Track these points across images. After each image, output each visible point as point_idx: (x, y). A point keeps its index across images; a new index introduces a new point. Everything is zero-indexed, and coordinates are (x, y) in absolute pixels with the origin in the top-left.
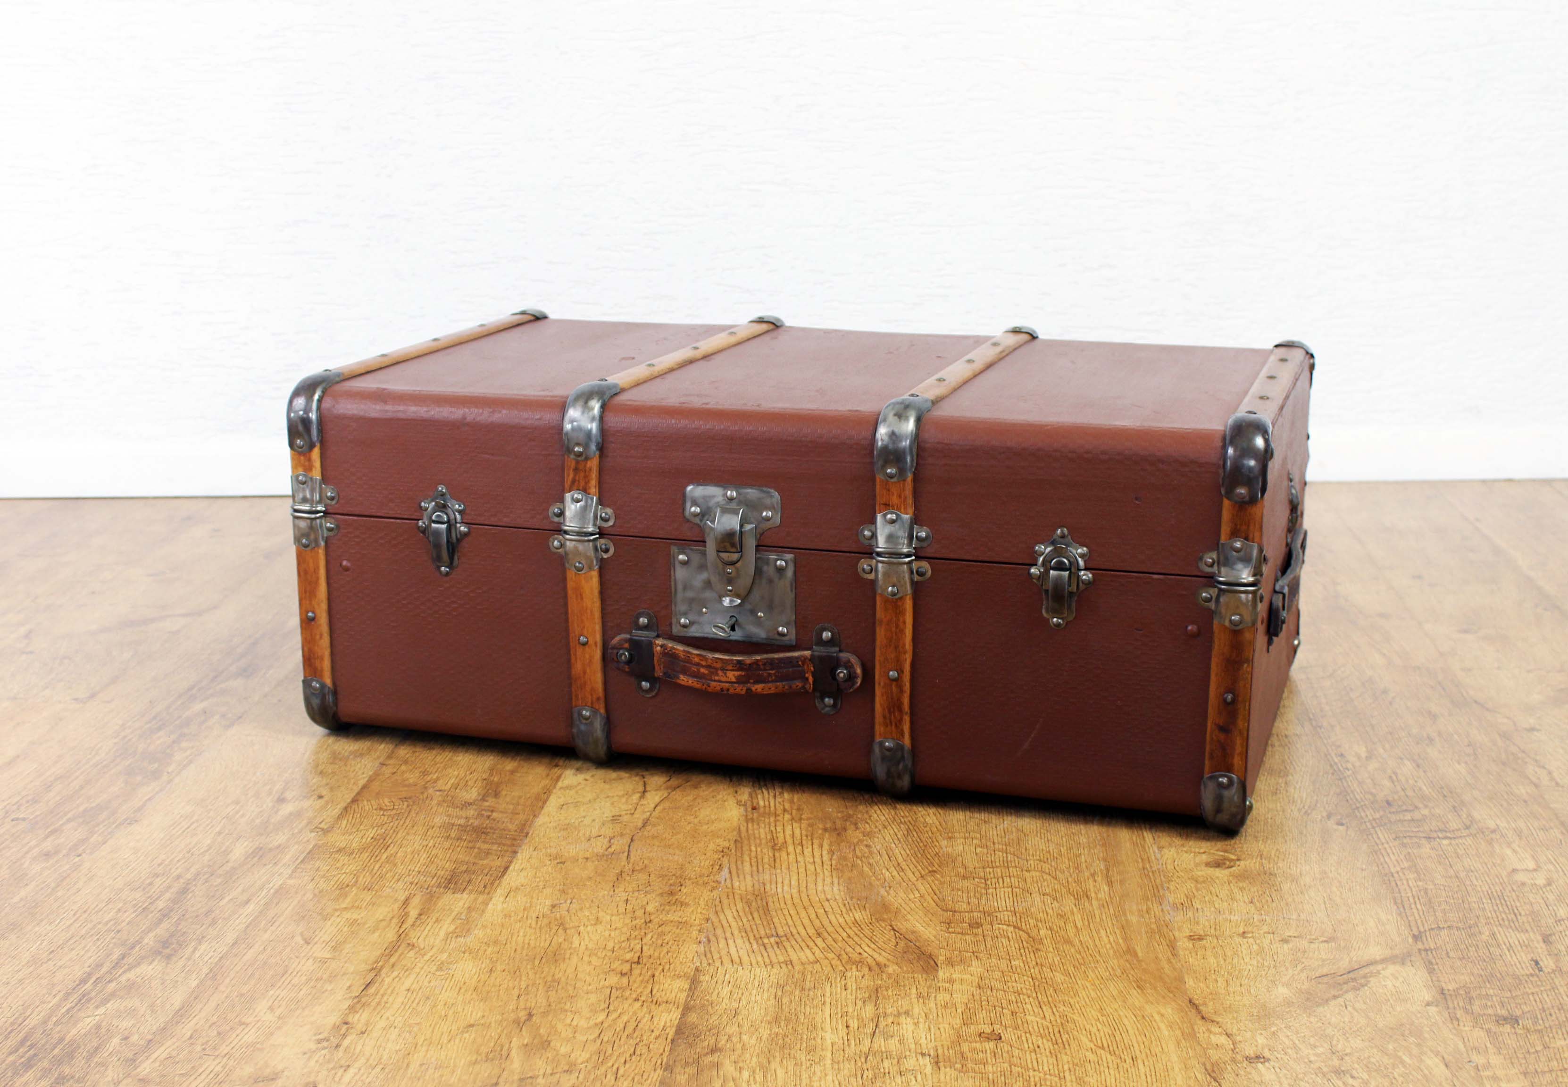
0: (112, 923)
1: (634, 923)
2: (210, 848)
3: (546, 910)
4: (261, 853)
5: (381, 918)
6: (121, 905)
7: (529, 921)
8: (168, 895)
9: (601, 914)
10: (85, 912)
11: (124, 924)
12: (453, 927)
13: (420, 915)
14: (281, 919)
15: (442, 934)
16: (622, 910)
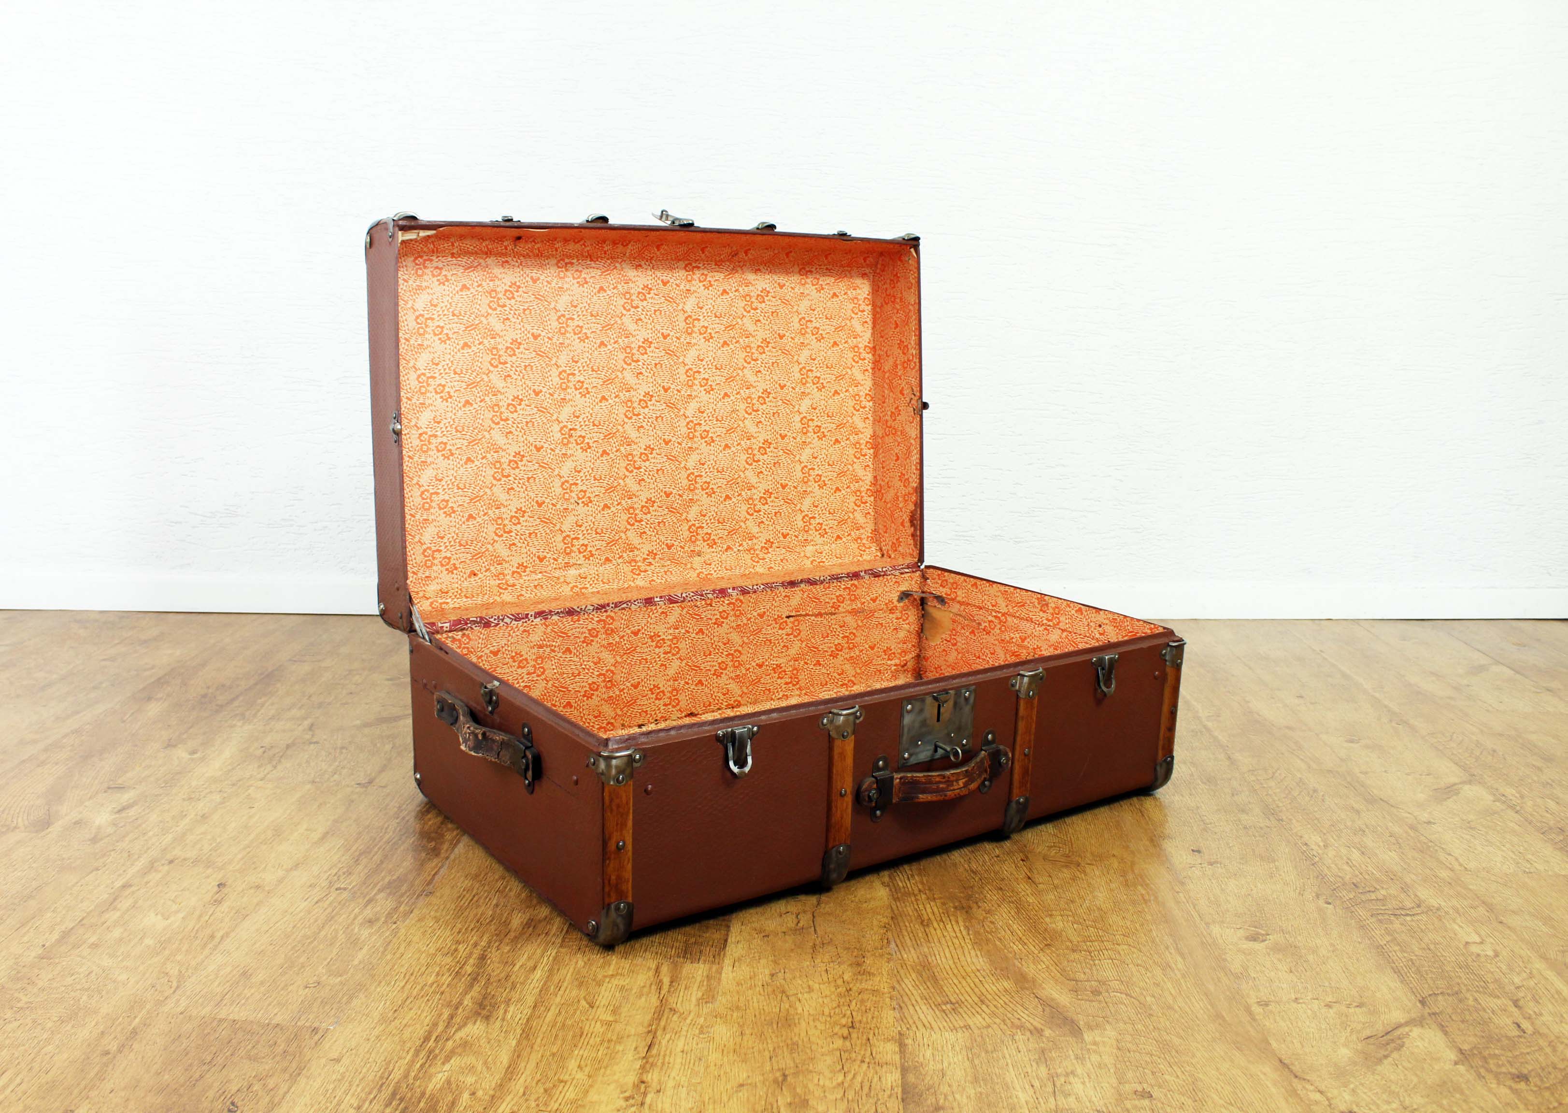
0: (435, 985)
1: (838, 990)
2: (493, 919)
3: (768, 978)
4: (533, 924)
5: (642, 984)
6: (438, 969)
7: (758, 989)
8: (471, 961)
9: (811, 983)
10: (412, 974)
11: (445, 986)
12: (700, 994)
13: (672, 982)
14: (565, 984)
15: (694, 999)
16: (825, 979)
